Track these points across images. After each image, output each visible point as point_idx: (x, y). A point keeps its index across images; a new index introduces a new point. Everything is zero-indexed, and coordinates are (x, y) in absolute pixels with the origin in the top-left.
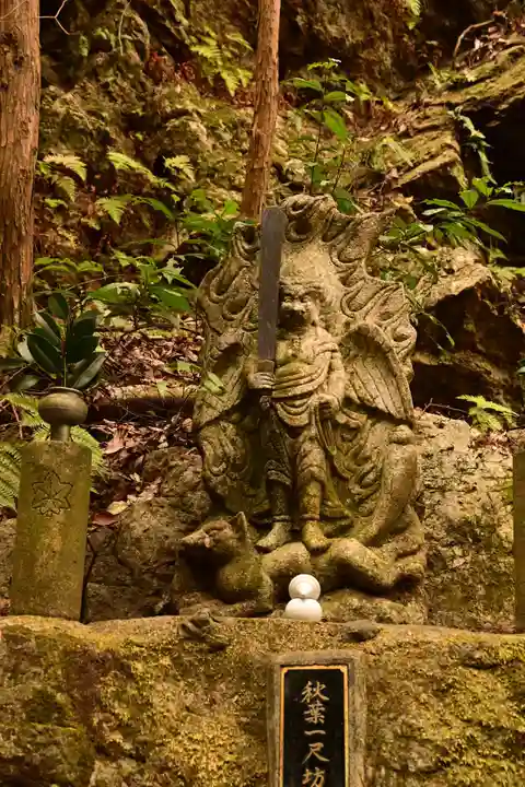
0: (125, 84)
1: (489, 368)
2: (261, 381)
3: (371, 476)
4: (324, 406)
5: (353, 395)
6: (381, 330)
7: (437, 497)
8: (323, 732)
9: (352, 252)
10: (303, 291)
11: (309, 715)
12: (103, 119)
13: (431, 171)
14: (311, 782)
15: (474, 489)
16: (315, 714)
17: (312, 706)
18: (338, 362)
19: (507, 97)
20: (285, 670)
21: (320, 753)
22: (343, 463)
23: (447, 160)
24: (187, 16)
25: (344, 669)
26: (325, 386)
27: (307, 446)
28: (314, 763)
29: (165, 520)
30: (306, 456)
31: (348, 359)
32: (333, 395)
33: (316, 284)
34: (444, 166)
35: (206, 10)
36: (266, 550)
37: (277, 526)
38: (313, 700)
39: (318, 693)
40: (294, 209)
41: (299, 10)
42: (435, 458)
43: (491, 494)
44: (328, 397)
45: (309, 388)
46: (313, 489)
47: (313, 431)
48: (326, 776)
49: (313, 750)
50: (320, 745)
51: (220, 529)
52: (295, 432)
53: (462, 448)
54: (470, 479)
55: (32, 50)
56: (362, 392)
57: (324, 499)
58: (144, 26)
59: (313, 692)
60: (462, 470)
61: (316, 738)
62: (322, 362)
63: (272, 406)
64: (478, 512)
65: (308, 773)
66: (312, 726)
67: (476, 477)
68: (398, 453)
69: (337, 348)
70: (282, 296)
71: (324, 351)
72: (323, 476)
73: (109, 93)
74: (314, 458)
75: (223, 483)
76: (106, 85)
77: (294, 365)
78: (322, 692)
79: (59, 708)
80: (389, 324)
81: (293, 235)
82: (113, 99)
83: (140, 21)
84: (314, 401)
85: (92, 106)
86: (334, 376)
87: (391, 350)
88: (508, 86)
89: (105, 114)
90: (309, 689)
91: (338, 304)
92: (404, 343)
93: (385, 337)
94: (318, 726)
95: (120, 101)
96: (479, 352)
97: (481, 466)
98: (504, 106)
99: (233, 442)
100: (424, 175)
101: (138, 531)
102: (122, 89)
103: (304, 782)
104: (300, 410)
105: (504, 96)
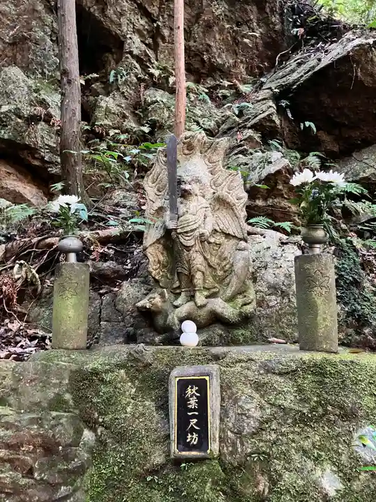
0: (131, 92)
1: (290, 205)
2: (171, 225)
3: (228, 266)
4: (202, 235)
5: (218, 228)
6: (230, 196)
7: (263, 271)
8: (197, 413)
9: (215, 158)
10: (190, 180)
11: (190, 404)
12: (122, 107)
13: (263, 118)
14: (191, 441)
15: (281, 267)
16: (193, 403)
17: (191, 399)
18: (209, 213)
19: (297, 82)
20: (178, 379)
21: (195, 424)
22: (214, 260)
23: (270, 113)
24: (157, 60)
25: (207, 378)
26: (202, 225)
27: (195, 255)
28: (192, 430)
29: (137, 289)
30: (194, 260)
31: (214, 210)
32: (207, 230)
33: (197, 175)
34: (269, 115)
35: (165, 57)
36: (176, 307)
37: (183, 294)
38: (192, 396)
39: (194, 392)
40: (186, 139)
41: (205, 53)
42: (261, 253)
43: (289, 269)
44: (204, 231)
45: (194, 227)
46: (198, 276)
47: (197, 248)
48: (199, 437)
49: (191, 423)
50: (195, 420)
51: (154, 298)
52: (188, 248)
53: (275, 247)
54: (279, 263)
55: (76, 76)
56: (221, 226)
57: (204, 280)
58: (138, 66)
59: (192, 391)
60: (275, 258)
61: (194, 417)
62: (201, 213)
63: (178, 237)
64: (283, 279)
65: (189, 436)
66: (191, 410)
67: (281, 261)
68: (240, 255)
69: (209, 206)
70: (180, 182)
71: (201, 208)
72: (203, 269)
73: (125, 96)
74: (198, 261)
75: (159, 273)
76: (123, 93)
77: (187, 216)
78: (196, 391)
79: (66, 402)
80: (234, 192)
81: (186, 152)
82: (127, 99)
83: (136, 64)
84: (197, 233)
85: (117, 103)
86: (208, 219)
87: (235, 205)
88: (296, 78)
89: (123, 105)
90: (190, 390)
91: (209, 184)
92: (242, 201)
93: (231, 199)
94: (194, 410)
95: (129, 99)
96: (285, 198)
97: (284, 255)
98: (295, 87)
99: (162, 254)
100: (260, 120)
101: (125, 296)
102: (131, 94)
103: (188, 441)
104: (190, 238)
105: (294, 83)
